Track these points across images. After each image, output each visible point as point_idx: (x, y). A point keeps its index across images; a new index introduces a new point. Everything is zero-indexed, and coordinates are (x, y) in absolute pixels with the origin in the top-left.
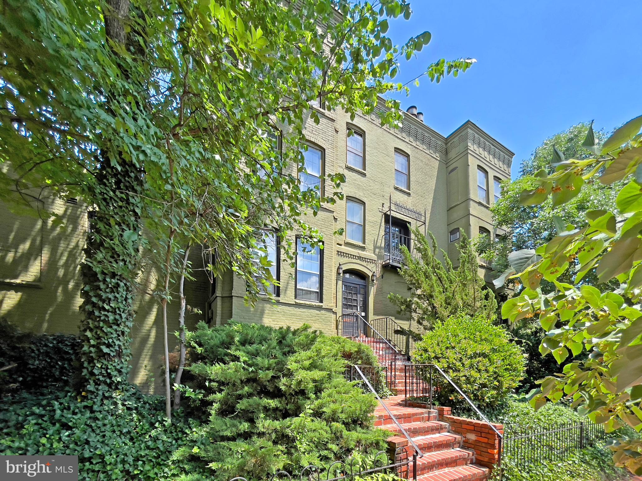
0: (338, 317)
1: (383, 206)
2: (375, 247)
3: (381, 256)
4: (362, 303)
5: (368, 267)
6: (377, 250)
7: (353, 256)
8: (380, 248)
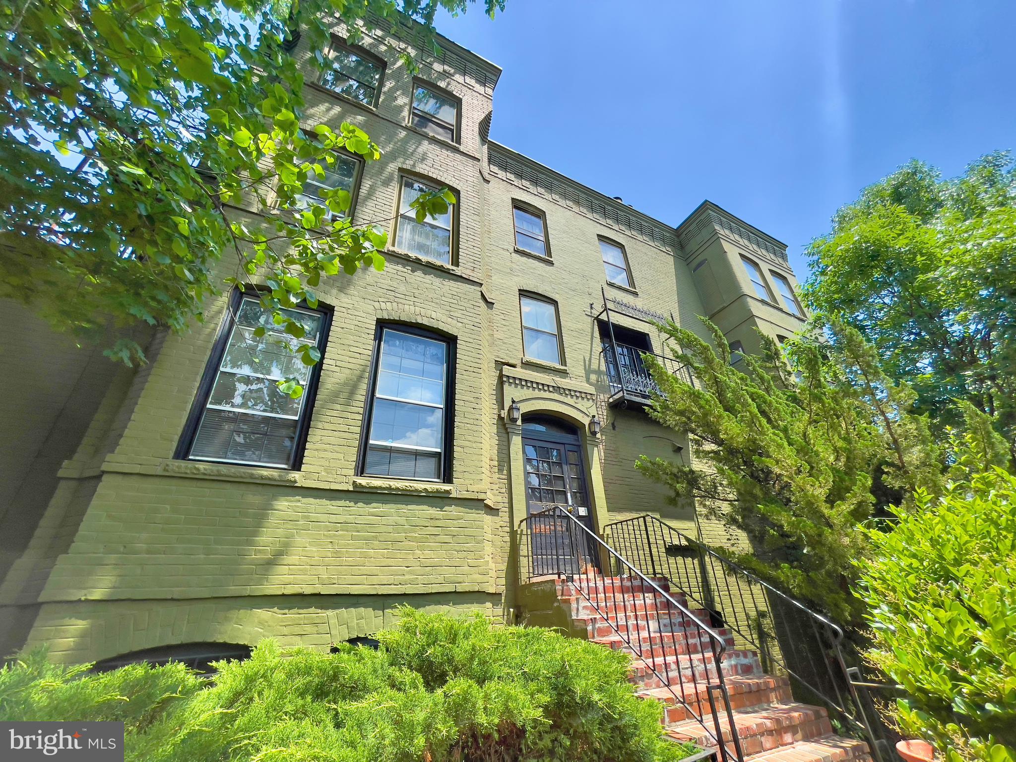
0: (516, 524)
1: (592, 308)
2: (588, 371)
3: (604, 386)
4: (575, 485)
5: (579, 406)
6: (593, 377)
7: (544, 387)
8: (598, 372)
